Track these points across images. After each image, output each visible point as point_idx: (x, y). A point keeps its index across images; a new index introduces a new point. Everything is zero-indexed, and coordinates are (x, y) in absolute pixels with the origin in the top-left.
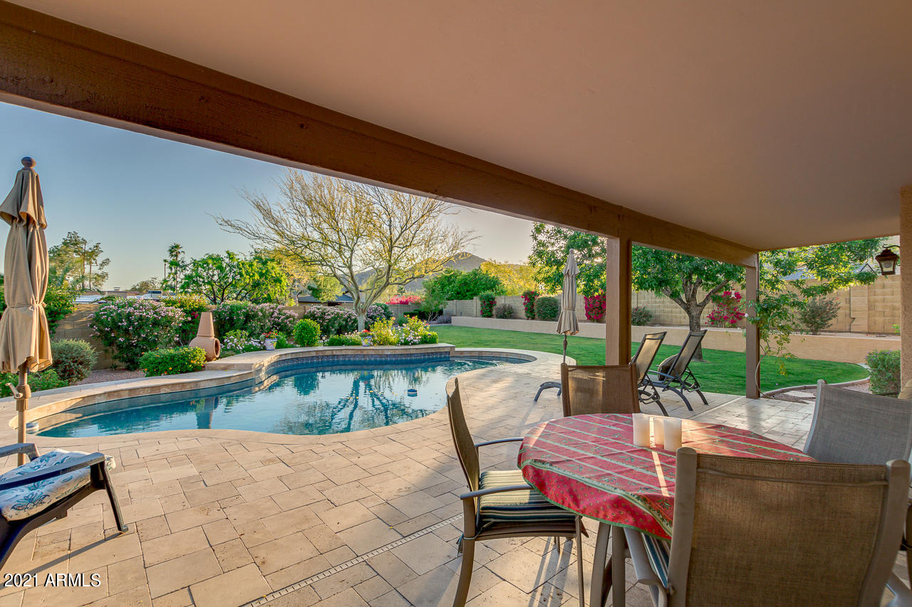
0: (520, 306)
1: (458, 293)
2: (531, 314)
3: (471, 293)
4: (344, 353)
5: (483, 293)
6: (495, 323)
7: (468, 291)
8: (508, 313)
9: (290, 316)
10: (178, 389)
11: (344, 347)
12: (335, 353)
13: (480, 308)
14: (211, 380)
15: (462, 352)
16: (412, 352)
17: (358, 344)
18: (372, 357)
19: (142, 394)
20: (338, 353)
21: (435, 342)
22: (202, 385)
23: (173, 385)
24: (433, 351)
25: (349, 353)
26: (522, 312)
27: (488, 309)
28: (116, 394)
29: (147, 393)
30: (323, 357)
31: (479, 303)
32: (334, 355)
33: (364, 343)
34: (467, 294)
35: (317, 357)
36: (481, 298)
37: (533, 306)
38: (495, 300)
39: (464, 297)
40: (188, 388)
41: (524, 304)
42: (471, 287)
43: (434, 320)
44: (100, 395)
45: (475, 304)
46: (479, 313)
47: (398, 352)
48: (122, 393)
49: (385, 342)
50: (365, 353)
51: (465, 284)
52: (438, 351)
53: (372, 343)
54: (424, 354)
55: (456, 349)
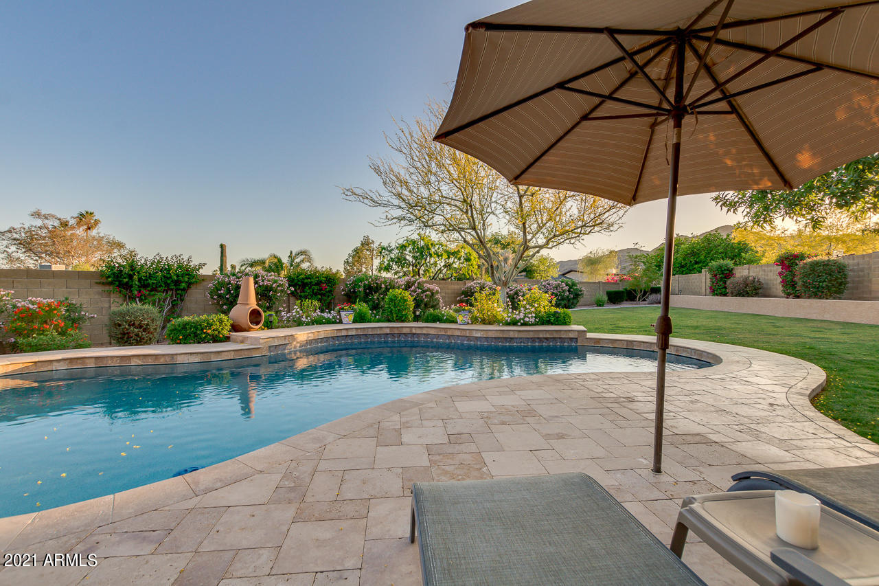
0: (774, 278)
1: (682, 267)
2: (792, 289)
4: (424, 331)
5: (714, 264)
6: (732, 304)
8: (753, 289)
9: (429, 290)
10: (150, 361)
11: (438, 325)
12: (414, 331)
13: (709, 283)
14: (191, 354)
15: (598, 340)
18: (458, 339)
19: (110, 363)
20: (418, 331)
22: (180, 359)
23: (145, 356)
24: (548, 336)
25: (432, 332)
26: (777, 286)
27: (722, 284)
28: (79, 361)
29: (116, 363)
30: (399, 335)
31: (709, 276)
32: (414, 334)
34: (696, 266)
35: (393, 335)
36: (710, 270)
37: (794, 276)
38: (734, 272)
39: (690, 271)
40: (162, 361)
41: (780, 274)
42: (702, 257)
43: (644, 300)
44: (58, 361)
45: (703, 279)
46: (708, 291)
47: (491, 335)
48: (87, 361)
50: (449, 333)
51: (693, 254)
52: (556, 335)
54: (533, 340)
55: (589, 335)
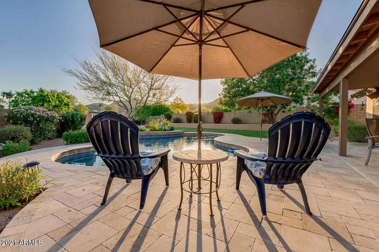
3: (158, 113)
7: (156, 112)
16: (170, 133)
17: (145, 131)
21: (173, 130)
33: (147, 130)
49: (154, 130)
53: (150, 130)
